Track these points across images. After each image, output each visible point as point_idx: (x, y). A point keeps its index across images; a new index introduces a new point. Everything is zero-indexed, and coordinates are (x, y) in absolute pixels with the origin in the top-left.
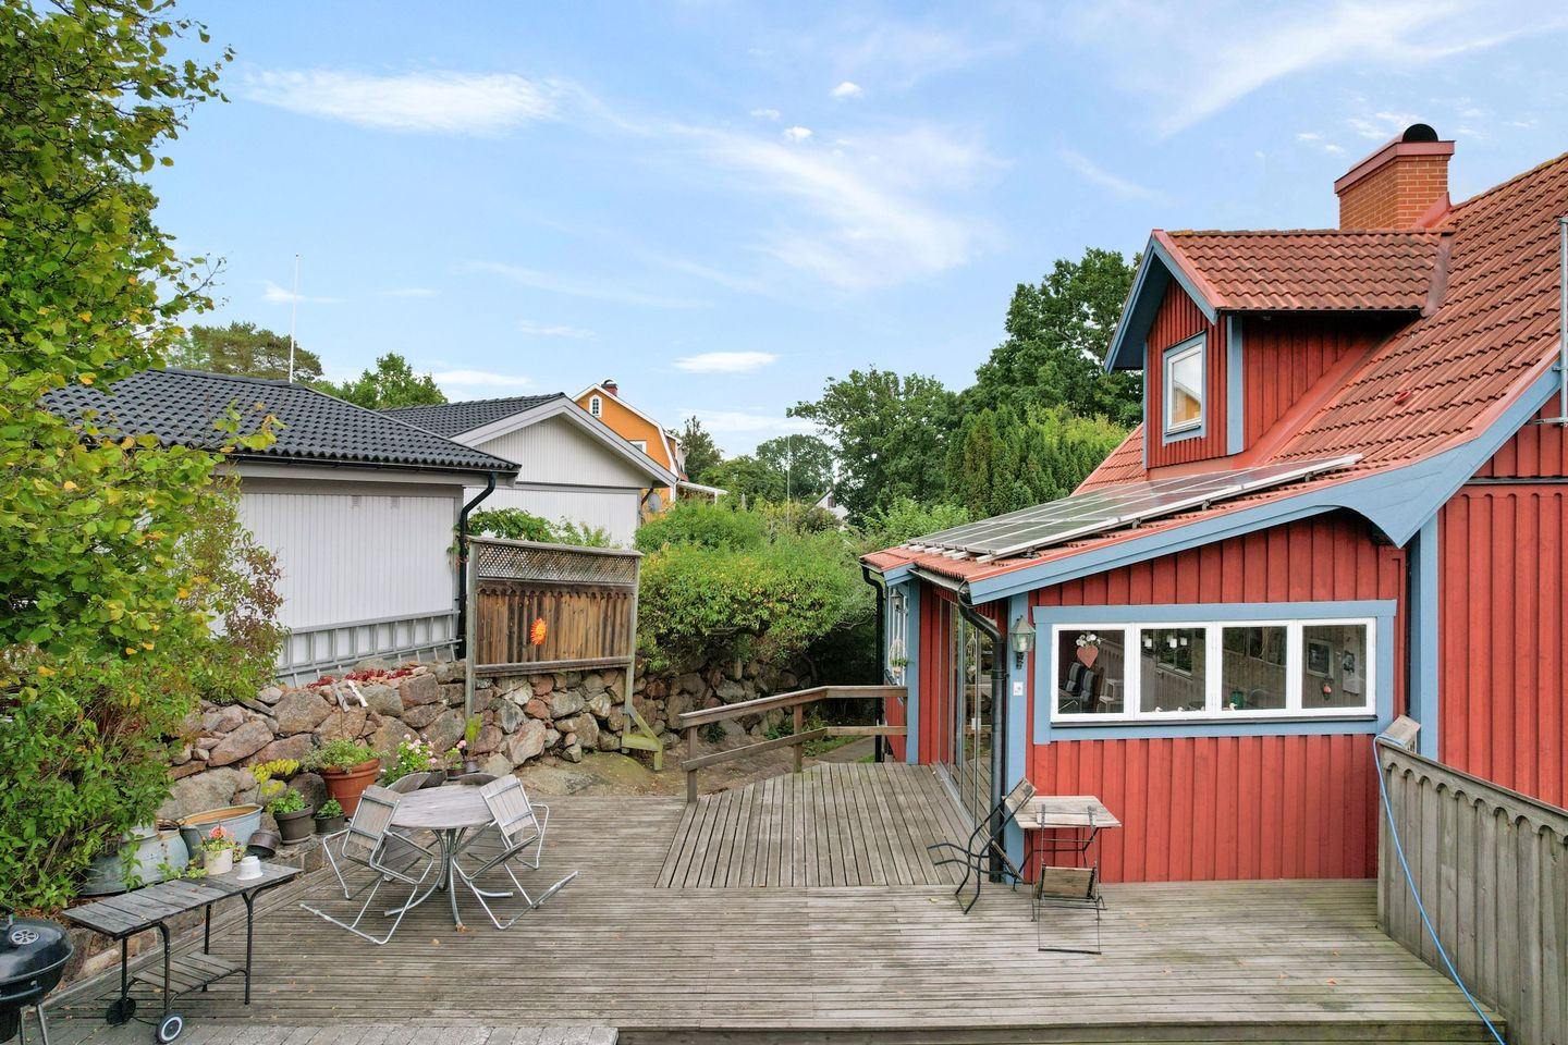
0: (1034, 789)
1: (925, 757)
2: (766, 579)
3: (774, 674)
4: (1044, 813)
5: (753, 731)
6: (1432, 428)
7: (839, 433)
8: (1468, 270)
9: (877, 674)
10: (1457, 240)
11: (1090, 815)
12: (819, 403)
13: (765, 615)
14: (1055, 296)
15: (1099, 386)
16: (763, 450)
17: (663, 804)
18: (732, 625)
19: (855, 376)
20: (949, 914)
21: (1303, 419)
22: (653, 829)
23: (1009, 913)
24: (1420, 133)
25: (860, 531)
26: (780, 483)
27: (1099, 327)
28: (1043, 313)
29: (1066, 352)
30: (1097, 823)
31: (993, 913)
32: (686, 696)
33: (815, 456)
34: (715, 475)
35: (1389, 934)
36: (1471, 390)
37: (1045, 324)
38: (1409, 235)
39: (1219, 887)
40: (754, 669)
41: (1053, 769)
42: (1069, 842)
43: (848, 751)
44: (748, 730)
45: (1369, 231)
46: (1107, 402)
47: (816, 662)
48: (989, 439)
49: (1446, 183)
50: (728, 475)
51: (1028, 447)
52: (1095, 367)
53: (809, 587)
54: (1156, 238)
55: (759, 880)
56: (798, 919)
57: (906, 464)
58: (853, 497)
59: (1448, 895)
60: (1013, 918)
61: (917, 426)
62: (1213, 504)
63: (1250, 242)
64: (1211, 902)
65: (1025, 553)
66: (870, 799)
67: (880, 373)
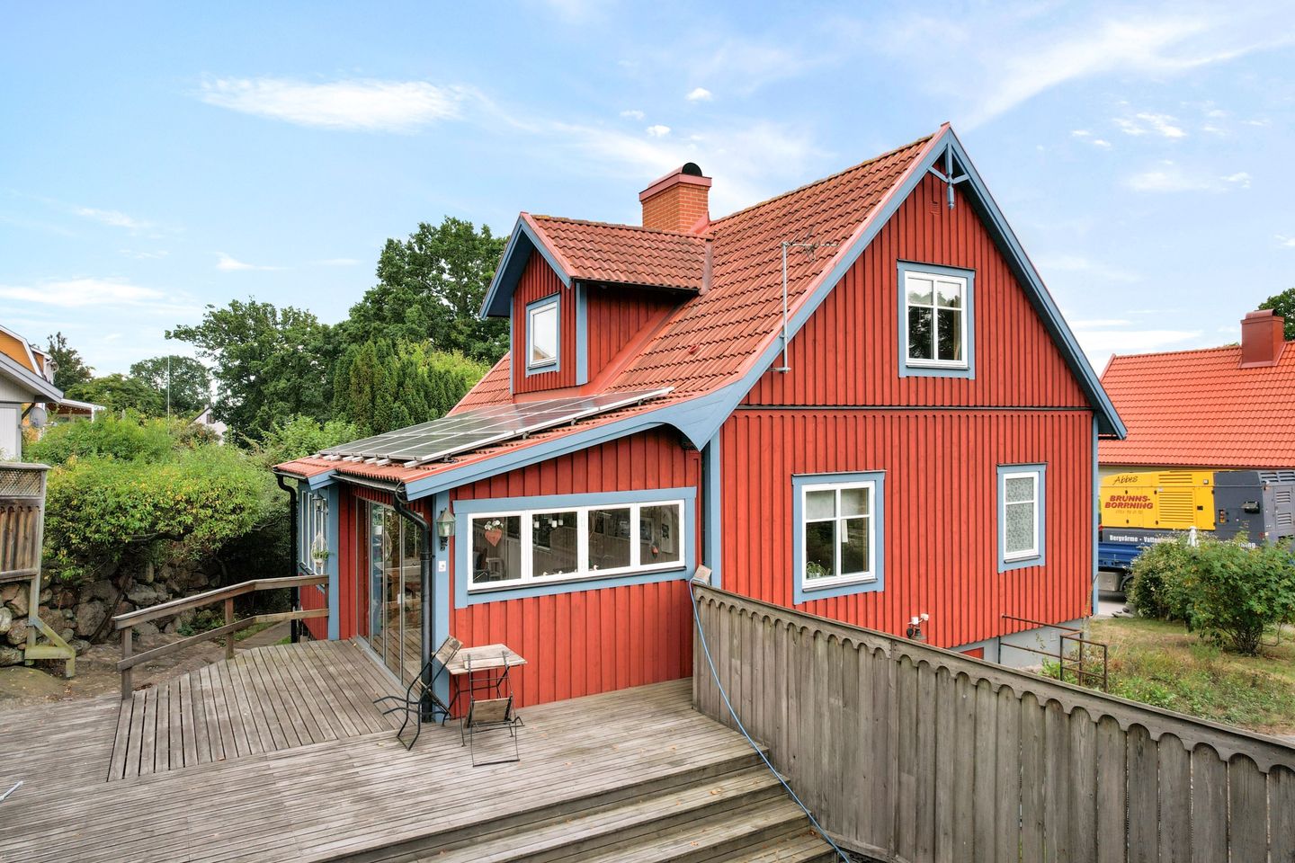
0: (461, 643)
1: (345, 633)
2: (189, 487)
3: (185, 575)
4: (469, 660)
5: (166, 629)
6: (715, 370)
7: (218, 356)
8: (724, 267)
9: (291, 567)
10: (715, 245)
11: (504, 658)
12: (198, 327)
13: (189, 520)
14: (418, 252)
15: (455, 327)
16: (137, 369)
17: (95, 705)
18: (155, 531)
19: (234, 305)
20: (396, 752)
21: (628, 361)
22: (90, 730)
23: (444, 743)
24: (691, 169)
25: (259, 444)
26: (158, 400)
27: (453, 280)
28: (409, 265)
29: (429, 298)
30: (510, 663)
31: (432, 746)
32: (97, 603)
33: (193, 376)
34: (85, 391)
35: (700, 711)
36: (735, 347)
37: (411, 273)
38: (688, 237)
39: (590, 700)
40: (166, 573)
41: (470, 626)
42: (481, 682)
43: (260, 637)
44: (162, 629)
45: (665, 231)
46: (461, 340)
47: (225, 562)
48: (372, 366)
49: (707, 205)
50: (100, 392)
51: (404, 374)
52: (451, 312)
53: (230, 493)
54: (524, 219)
55: (217, 754)
56: (264, 780)
57: (284, 385)
58: (232, 415)
59: (736, 678)
60: (447, 747)
61: (294, 353)
62: (578, 421)
63: (589, 230)
64: (588, 710)
65: (443, 459)
66: (304, 673)
67: (259, 304)
